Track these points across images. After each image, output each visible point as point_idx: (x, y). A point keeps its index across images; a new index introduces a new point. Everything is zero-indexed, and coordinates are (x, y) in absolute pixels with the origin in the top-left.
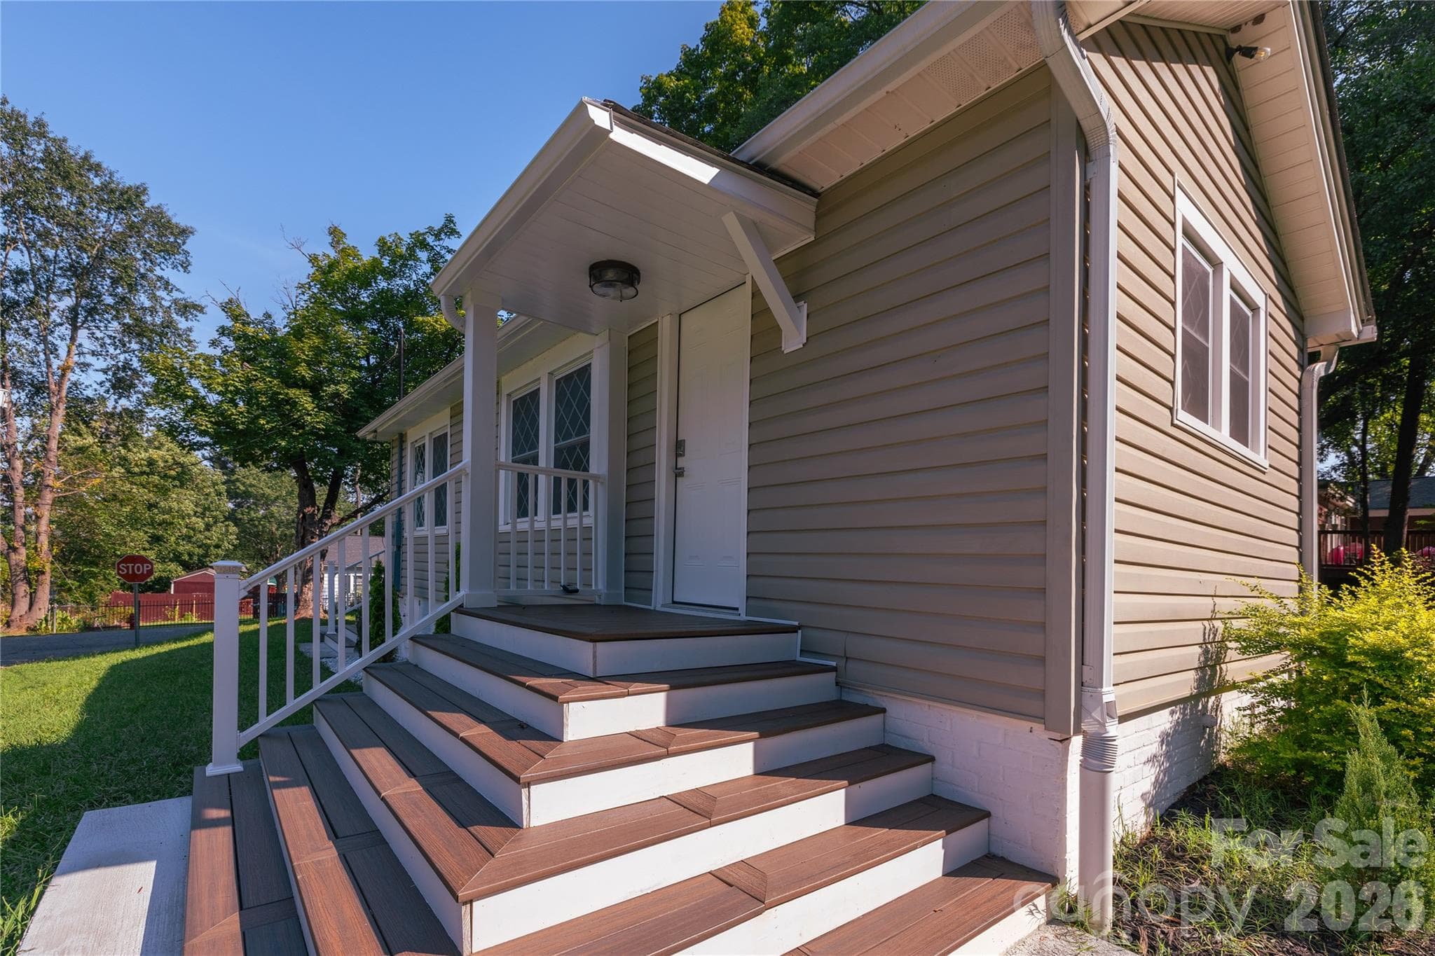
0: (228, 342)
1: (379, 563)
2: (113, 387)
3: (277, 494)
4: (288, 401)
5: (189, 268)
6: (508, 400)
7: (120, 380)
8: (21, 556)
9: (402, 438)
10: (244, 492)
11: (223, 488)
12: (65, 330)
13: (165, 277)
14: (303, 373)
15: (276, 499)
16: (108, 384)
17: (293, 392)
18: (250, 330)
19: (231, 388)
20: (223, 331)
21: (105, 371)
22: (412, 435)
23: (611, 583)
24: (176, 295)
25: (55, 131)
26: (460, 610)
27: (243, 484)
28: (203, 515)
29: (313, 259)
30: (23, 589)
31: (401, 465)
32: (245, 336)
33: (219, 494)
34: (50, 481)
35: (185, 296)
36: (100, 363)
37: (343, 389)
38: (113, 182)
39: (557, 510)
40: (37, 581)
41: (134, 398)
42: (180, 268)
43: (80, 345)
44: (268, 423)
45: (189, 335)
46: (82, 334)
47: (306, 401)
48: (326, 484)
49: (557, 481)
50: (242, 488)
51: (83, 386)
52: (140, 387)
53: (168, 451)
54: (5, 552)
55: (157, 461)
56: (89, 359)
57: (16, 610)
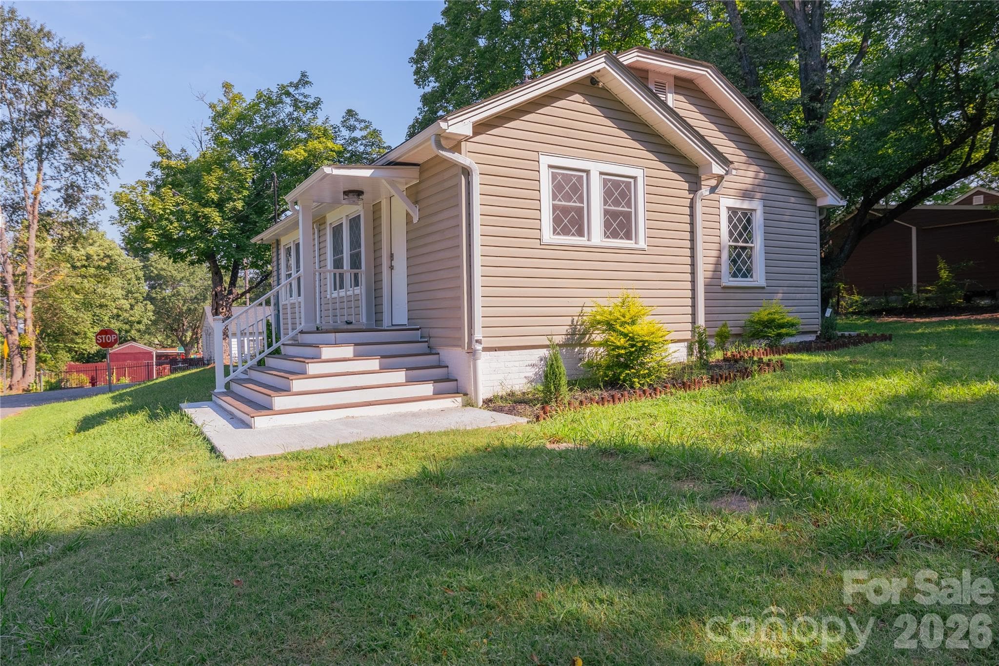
0: (158, 172)
1: (268, 321)
2: (66, 201)
3: (183, 275)
4: (205, 217)
5: (116, 104)
6: (330, 227)
7: (69, 196)
8: (15, 338)
9: (278, 242)
10: (157, 275)
11: (141, 274)
12: (34, 164)
13: (100, 114)
14: (213, 197)
15: (181, 280)
16: (61, 200)
17: (207, 210)
18: (173, 163)
19: (168, 211)
20: (155, 165)
21: (59, 190)
22: (284, 241)
23: (368, 319)
24: (107, 126)
25: (21, 15)
26: (302, 332)
27: (156, 268)
28: (126, 297)
29: (212, 106)
30: (17, 361)
31: (278, 255)
32: (169, 167)
33: (138, 279)
34: (31, 279)
35: (114, 126)
36: (57, 185)
37: (239, 205)
38: (62, 47)
39: (335, 289)
40: (27, 355)
41: (79, 209)
42: (110, 105)
43: (45, 174)
44: (192, 232)
45: (116, 155)
46: (46, 164)
47: (215, 215)
48: (229, 270)
49: (335, 274)
50: (156, 272)
51: (45, 203)
52: (84, 200)
53: (99, 246)
54: (5, 334)
55: (93, 256)
56: (49, 183)
57: (14, 377)
